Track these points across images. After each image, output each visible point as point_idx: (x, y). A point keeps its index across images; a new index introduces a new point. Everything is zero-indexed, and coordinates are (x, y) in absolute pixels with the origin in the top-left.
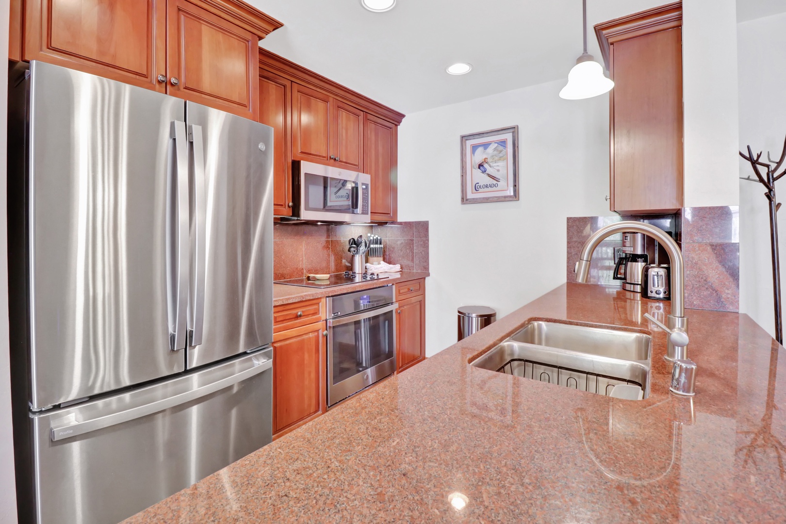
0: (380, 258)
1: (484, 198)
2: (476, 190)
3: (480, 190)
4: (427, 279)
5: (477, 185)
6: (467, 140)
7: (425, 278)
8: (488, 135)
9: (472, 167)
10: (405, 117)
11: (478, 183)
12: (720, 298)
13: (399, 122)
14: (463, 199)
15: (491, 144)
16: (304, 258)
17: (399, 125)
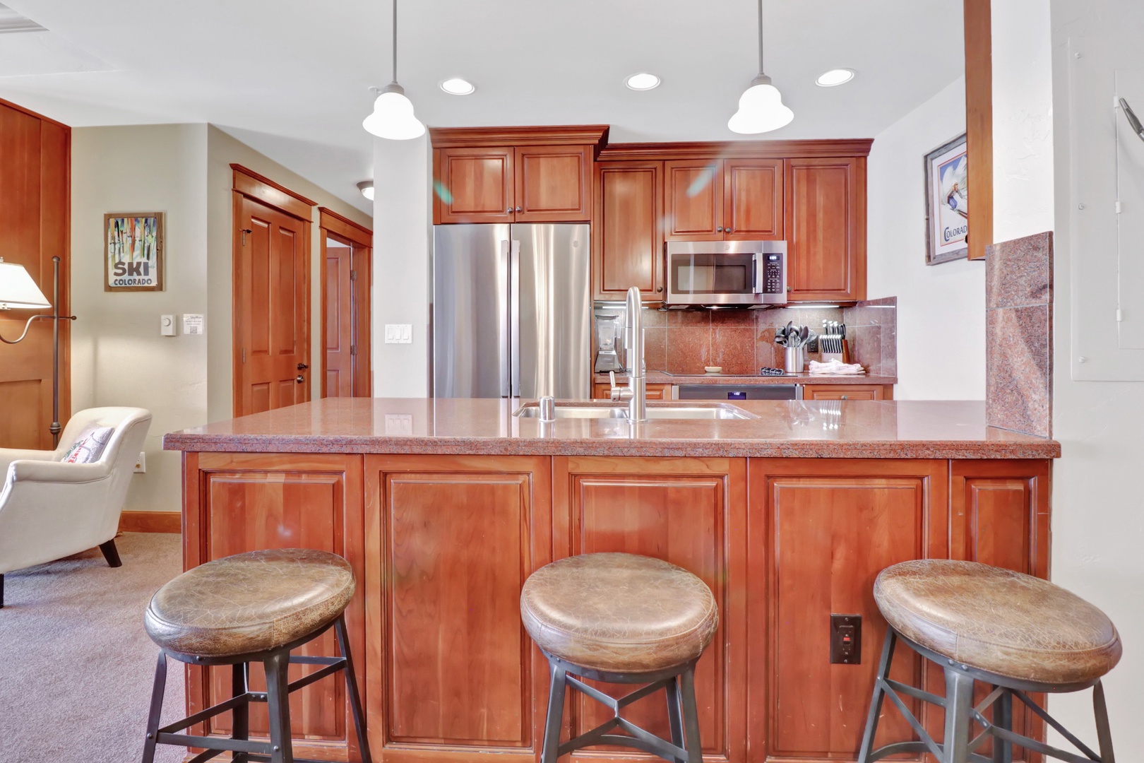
0: (838, 354)
1: (953, 252)
2: (947, 240)
3: (952, 239)
4: (895, 386)
5: (947, 230)
6: (932, 159)
7: (892, 385)
8: (956, 144)
9: (941, 202)
10: (874, 141)
11: (948, 228)
12: (1025, 409)
13: (868, 151)
14: (929, 257)
15: (961, 158)
16: (711, 348)
17: (868, 155)
